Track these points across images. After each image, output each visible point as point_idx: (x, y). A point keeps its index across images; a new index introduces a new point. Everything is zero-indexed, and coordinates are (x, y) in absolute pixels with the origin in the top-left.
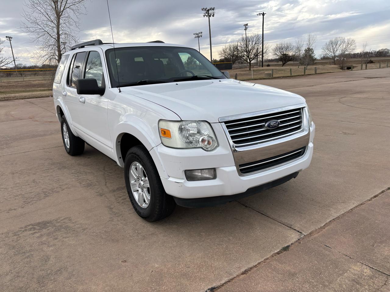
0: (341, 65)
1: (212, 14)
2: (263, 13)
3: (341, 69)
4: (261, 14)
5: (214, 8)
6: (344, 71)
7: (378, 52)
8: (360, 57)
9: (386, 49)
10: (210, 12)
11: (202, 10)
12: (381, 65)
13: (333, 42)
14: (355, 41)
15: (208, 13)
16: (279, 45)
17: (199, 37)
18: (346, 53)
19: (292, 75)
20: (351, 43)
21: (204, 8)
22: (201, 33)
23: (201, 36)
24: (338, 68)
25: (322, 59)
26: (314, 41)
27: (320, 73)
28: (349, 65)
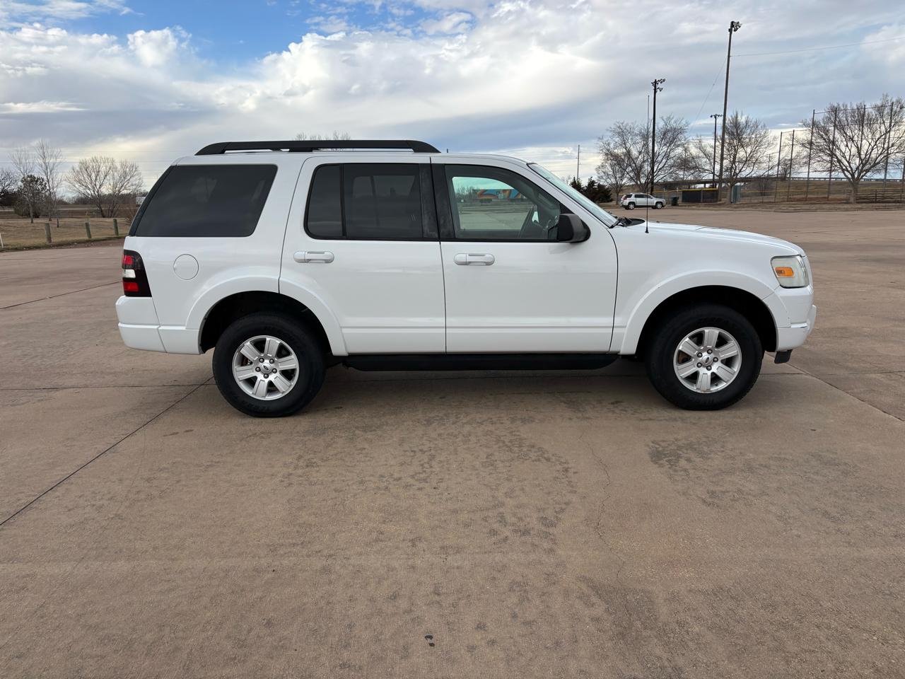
13: (88, 167)
19: (93, 238)
20: (130, 171)
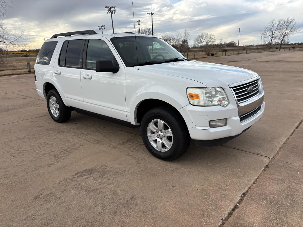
0: (208, 53)
1: (114, 11)
2: (152, 12)
3: (207, 55)
4: (150, 13)
5: (115, 7)
6: (209, 57)
7: (228, 44)
8: (217, 47)
9: (233, 42)
10: (112, 10)
11: (106, 8)
12: (235, 53)
13: (200, 36)
14: (215, 36)
15: (111, 10)
16: (164, 37)
17: (102, 29)
18: (209, 44)
20: (212, 37)
21: (107, 6)
22: (104, 26)
23: (104, 29)
24: (205, 55)
25: (192, 48)
26: (189, 35)
27: (198, 58)
28: (212, 52)
